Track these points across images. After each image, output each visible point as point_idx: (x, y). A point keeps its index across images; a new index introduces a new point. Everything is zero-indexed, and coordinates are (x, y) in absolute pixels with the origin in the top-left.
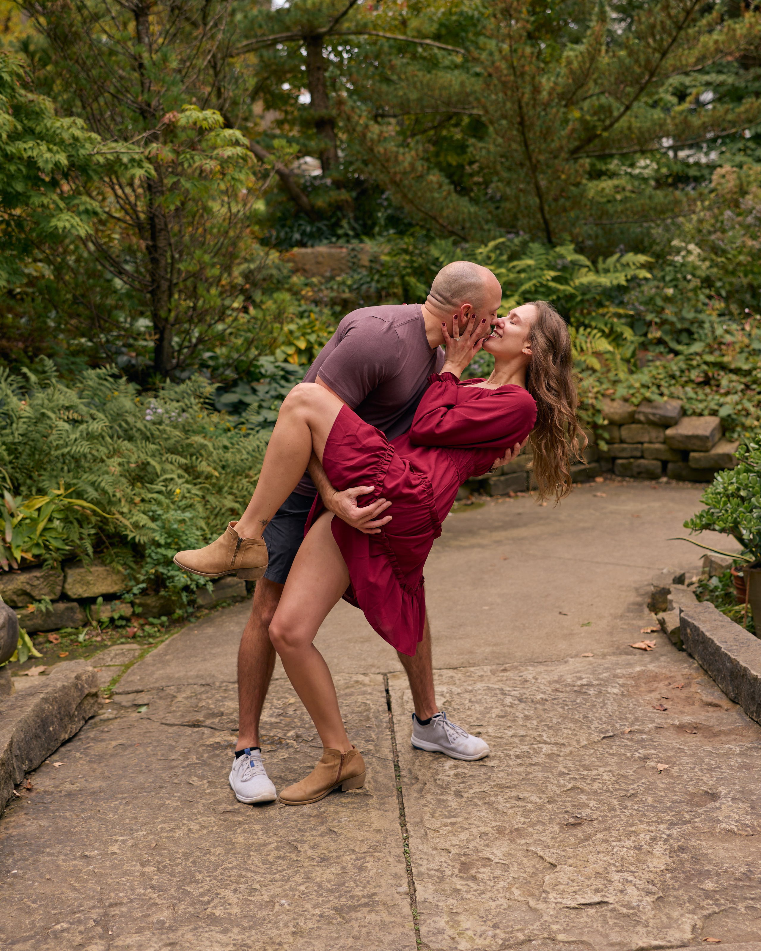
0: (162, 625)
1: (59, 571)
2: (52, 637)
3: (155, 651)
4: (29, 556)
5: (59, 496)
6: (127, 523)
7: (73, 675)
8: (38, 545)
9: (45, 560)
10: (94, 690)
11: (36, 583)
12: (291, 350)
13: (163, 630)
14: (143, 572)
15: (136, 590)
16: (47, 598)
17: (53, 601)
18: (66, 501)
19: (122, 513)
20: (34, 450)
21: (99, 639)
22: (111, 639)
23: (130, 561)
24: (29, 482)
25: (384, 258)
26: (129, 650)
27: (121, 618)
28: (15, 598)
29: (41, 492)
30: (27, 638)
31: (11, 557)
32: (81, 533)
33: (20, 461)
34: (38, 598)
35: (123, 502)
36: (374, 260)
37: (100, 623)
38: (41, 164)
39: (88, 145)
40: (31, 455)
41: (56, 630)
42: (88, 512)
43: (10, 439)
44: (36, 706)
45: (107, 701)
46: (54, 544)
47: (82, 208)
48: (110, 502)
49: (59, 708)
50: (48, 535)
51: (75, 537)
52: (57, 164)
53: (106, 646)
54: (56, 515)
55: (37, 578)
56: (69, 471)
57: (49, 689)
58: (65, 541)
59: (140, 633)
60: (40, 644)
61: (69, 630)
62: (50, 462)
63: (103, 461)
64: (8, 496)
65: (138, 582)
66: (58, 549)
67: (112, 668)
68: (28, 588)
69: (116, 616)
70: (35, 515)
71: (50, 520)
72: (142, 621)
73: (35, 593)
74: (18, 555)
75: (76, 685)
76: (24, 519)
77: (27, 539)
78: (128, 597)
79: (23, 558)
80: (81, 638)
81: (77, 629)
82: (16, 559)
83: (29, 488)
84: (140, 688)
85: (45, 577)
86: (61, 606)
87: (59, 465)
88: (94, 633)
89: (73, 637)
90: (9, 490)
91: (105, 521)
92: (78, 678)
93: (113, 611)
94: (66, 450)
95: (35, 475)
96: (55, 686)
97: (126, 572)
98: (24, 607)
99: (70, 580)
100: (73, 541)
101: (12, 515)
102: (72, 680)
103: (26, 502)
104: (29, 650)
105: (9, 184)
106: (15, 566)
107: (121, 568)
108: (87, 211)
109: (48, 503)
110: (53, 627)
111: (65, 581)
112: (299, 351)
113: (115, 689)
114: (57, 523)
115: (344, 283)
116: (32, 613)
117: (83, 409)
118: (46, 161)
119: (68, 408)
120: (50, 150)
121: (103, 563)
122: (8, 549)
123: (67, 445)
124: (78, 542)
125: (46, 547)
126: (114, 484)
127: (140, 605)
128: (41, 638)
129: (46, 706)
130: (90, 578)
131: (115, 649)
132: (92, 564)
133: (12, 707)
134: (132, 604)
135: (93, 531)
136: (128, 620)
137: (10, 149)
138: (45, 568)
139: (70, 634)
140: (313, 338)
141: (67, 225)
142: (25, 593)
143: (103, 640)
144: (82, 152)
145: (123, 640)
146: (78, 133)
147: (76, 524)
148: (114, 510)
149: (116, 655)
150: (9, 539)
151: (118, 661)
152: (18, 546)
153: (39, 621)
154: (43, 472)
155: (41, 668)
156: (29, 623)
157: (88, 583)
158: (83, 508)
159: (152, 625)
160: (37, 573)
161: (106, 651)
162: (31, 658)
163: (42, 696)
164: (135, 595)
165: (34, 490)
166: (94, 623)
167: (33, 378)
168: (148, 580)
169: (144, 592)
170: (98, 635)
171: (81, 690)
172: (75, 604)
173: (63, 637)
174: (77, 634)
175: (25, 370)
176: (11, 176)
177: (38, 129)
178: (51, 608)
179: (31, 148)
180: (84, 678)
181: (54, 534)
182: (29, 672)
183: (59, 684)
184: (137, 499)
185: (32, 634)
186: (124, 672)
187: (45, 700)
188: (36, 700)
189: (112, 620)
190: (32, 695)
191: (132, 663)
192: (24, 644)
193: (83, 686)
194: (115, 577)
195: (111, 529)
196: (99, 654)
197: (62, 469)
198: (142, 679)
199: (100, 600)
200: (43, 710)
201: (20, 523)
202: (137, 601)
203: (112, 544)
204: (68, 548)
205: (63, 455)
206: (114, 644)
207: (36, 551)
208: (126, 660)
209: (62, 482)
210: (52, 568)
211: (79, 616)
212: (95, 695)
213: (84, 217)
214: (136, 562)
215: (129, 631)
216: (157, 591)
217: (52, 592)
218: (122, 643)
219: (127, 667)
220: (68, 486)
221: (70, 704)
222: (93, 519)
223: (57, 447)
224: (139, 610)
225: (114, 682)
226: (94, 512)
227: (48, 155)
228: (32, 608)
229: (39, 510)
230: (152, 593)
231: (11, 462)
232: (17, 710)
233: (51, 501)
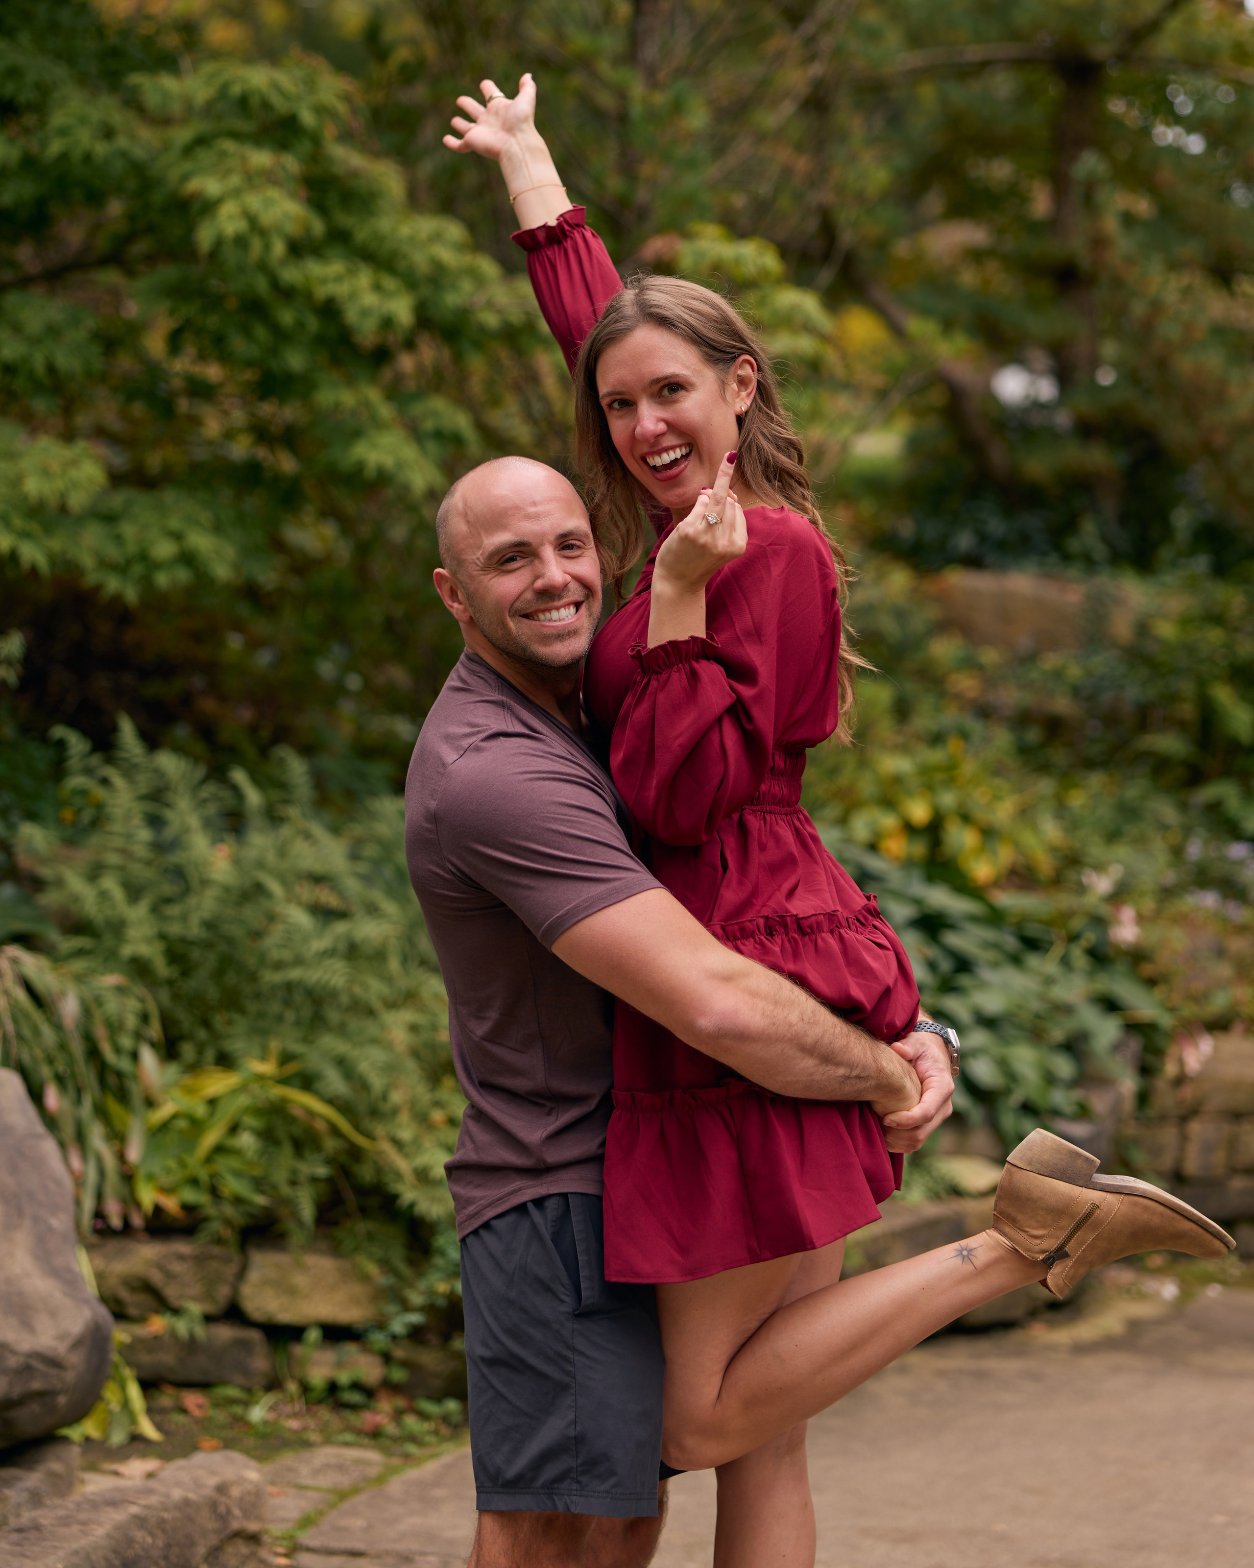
0: (445, 1419)
1: (233, 1252)
2: (193, 1400)
3: (413, 1473)
4: (171, 1204)
5: (260, 1078)
6: (403, 1165)
7: (213, 1481)
8: (194, 1182)
9: (206, 1219)
10: (253, 1526)
11: (177, 1267)
12: (889, 821)
13: (445, 1430)
14: (422, 1285)
15: (398, 1326)
16: (195, 1308)
17: (209, 1319)
18: (277, 1092)
19: (398, 1143)
20: (226, 963)
21: (294, 1424)
22: (323, 1429)
23: (398, 1255)
24: (202, 1034)
25: (1166, 630)
26: (357, 1462)
27: (356, 1386)
28: (124, 1294)
29: (225, 1061)
30: (134, 1391)
31: (130, 1200)
32: (294, 1172)
33: (193, 984)
34: (175, 1302)
35: (404, 1117)
36: (1143, 629)
37: (305, 1388)
38: (351, 316)
39: (467, 285)
40: (219, 973)
41: (203, 1386)
42: (320, 1126)
43: (175, 929)
44: (118, 1527)
45: (283, 1561)
46: (233, 1186)
47: (429, 425)
48: (375, 1113)
49: (168, 1546)
50: (223, 1164)
51: (280, 1177)
52: (387, 323)
53: (307, 1444)
54: (250, 1121)
55: (181, 1258)
56: (298, 1023)
57: (154, 1500)
58: (259, 1184)
59: (391, 1428)
60: (163, 1411)
61: (232, 1392)
62: (258, 996)
63: (371, 1013)
64: (148, 1058)
65: (406, 1307)
66: (238, 1201)
67: (310, 1494)
68: (156, 1278)
69: (344, 1378)
70: (201, 1111)
71: (234, 1129)
72: (400, 1402)
73: (171, 1292)
74: (148, 1196)
75: (213, 1505)
76: (175, 1116)
77: (172, 1164)
78: (378, 1339)
79: (158, 1210)
80: (257, 1413)
81: (249, 1390)
82: (138, 1205)
83: (200, 1051)
84: (360, 1546)
85: (200, 1260)
86: (225, 1333)
87: (275, 1007)
88: (288, 1409)
89: (238, 1410)
90: (153, 1045)
91: (355, 1153)
92: (222, 1489)
93: (340, 1365)
94: (295, 974)
95: (218, 1020)
96: (167, 1496)
97: (382, 1279)
98: (141, 1320)
99: (254, 1276)
100: (275, 1187)
101: (150, 1103)
102: (208, 1491)
103: (188, 1080)
104: (133, 1420)
105: (274, 352)
106: (137, 1221)
107: (372, 1269)
108: (439, 435)
109: (235, 1092)
110: (197, 1377)
111: (242, 1274)
112: (909, 829)
113: (306, 1537)
114: (246, 1140)
115: (1058, 675)
116: (156, 1338)
117: (352, 885)
118: (365, 313)
119: (317, 879)
120: (377, 287)
121: (336, 1250)
122: (128, 1177)
123: (299, 961)
124: (286, 1190)
125: (214, 1191)
126: (391, 1069)
127: (405, 1364)
128: (166, 1399)
129: (139, 1535)
130: (300, 1280)
131: (326, 1454)
132: (310, 1247)
133: (66, 1522)
134: (387, 1358)
135: (322, 1171)
136: (369, 1392)
137: (290, 275)
138: (203, 1237)
139: (233, 1401)
140: (948, 799)
141: (388, 461)
142: (147, 1288)
143: (305, 1429)
144: (452, 300)
145: (348, 1437)
146: (447, 256)
147: (287, 1149)
148: (380, 1130)
149: (327, 1466)
150: (134, 1154)
151: (326, 1481)
152: (150, 1177)
153: (167, 1359)
154: (236, 1017)
155: (151, 1464)
156: (145, 1358)
157: (292, 1292)
158: (311, 1114)
159: (423, 1416)
160: (183, 1247)
161: (305, 1454)
162: (136, 1439)
163: (134, 1510)
164: (394, 1337)
165: (210, 1055)
166: (292, 1387)
167: (253, 797)
168: (429, 1309)
169: (416, 1334)
170: (295, 1415)
171: (224, 1518)
172: (255, 1335)
173: (216, 1405)
174: (247, 1404)
175: (239, 776)
176: (281, 336)
177: (361, 235)
178: (200, 1331)
179: (338, 279)
180: (235, 1492)
181: (234, 1163)
182: (123, 1468)
183: (177, 1494)
184: (438, 1116)
185: (148, 1385)
186: (333, 1506)
187: (140, 1521)
188: (119, 1516)
189: (333, 1388)
190: (113, 1503)
191: (355, 1490)
192: (126, 1404)
193: (229, 1511)
194: (358, 1289)
195: (366, 1173)
196: (288, 1458)
197: (280, 1019)
198: (369, 1528)
199: (313, 1335)
200: (130, 1541)
201: (165, 1127)
202: (399, 1353)
203: (364, 1211)
204: (261, 1200)
205: (289, 987)
206: (328, 1441)
207: (190, 1195)
208: (345, 1481)
209: (275, 1045)
210: (219, 1241)
211: (260, 1362)
212: (254, 1539)
213: (432, 447)
214: (412, 1262)
215: (367, 1419)
216: (446, 1337)
217: (208, 1296)
218: (347, 1444)
219: (343, 1495)
220: (286, 1058)
221: (192, 1544)
222: (330, 1144)
223: (279, 966)
224: (398, 1375)
225: (307, 1522)
226: (335, 1131)
227: (370, 299)
228: (158, 1324)
229: (212, 1102)
230: (433, 1338)
231: (170, 983)
232: (76, 1528)
233: (242, 1088)
